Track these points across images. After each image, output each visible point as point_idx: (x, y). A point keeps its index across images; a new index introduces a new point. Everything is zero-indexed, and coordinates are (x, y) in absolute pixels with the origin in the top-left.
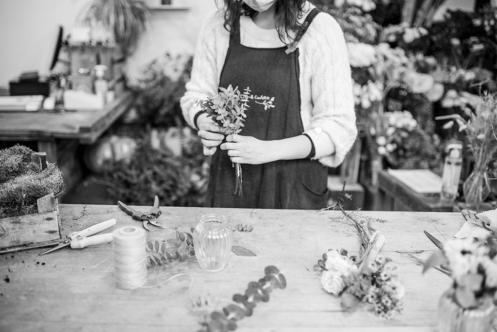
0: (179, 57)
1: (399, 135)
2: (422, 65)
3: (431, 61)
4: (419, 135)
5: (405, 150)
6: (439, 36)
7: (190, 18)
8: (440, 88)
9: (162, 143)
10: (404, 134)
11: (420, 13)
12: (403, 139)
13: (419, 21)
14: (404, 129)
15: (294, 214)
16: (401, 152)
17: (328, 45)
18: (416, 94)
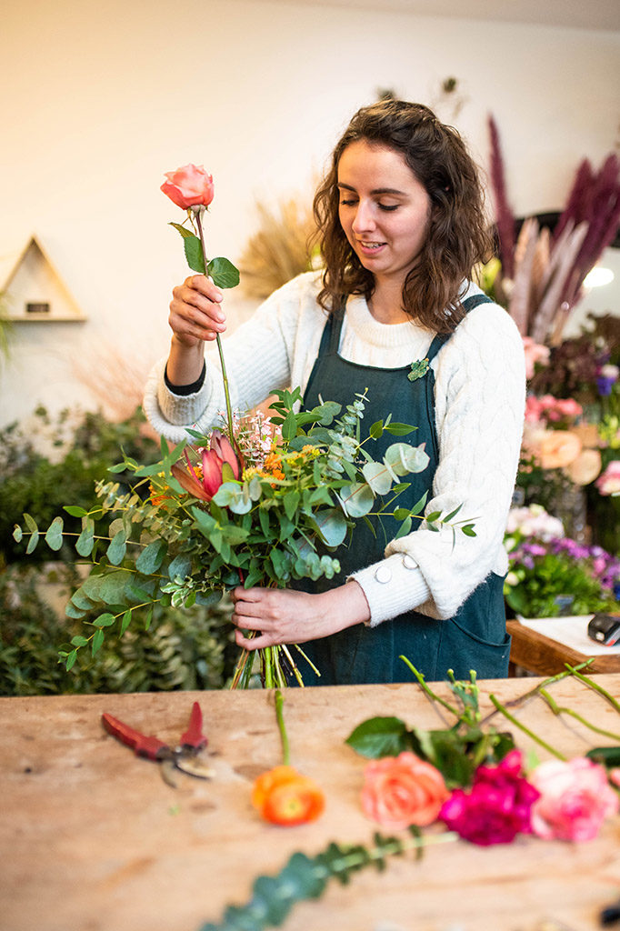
0: (64, 415)
1: (527, 552)
2: (554, 416)
3: (569, 407)
4: (565, 549)
5: (542, 582)
6: (580, 361)
7: (84, 336)
8: (593, 459)
9: (31, 597)
10: (537, 550)
11: (539, 320)
12: (536, 558)
13: (538, 334)
14: (534, 539)
15: (361, 694)
16: (535, 586)
17: (482, 362)
18: (549, 471)
